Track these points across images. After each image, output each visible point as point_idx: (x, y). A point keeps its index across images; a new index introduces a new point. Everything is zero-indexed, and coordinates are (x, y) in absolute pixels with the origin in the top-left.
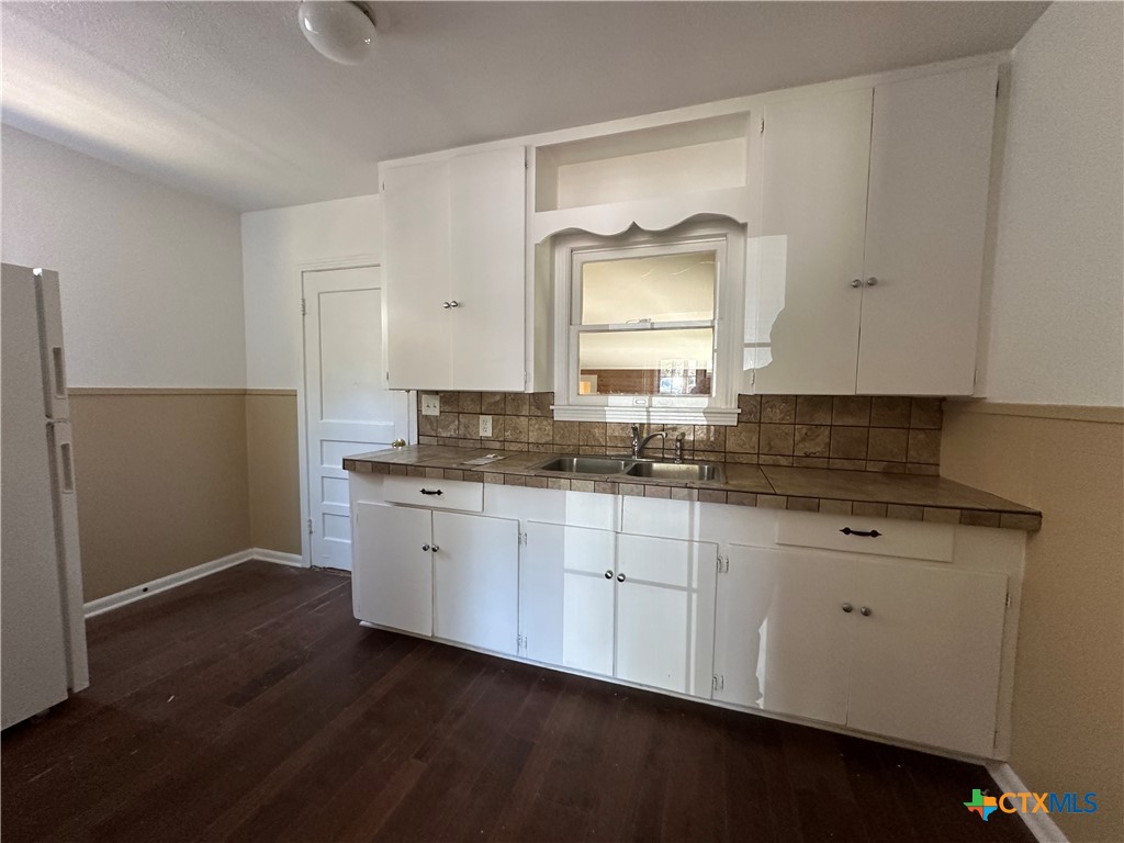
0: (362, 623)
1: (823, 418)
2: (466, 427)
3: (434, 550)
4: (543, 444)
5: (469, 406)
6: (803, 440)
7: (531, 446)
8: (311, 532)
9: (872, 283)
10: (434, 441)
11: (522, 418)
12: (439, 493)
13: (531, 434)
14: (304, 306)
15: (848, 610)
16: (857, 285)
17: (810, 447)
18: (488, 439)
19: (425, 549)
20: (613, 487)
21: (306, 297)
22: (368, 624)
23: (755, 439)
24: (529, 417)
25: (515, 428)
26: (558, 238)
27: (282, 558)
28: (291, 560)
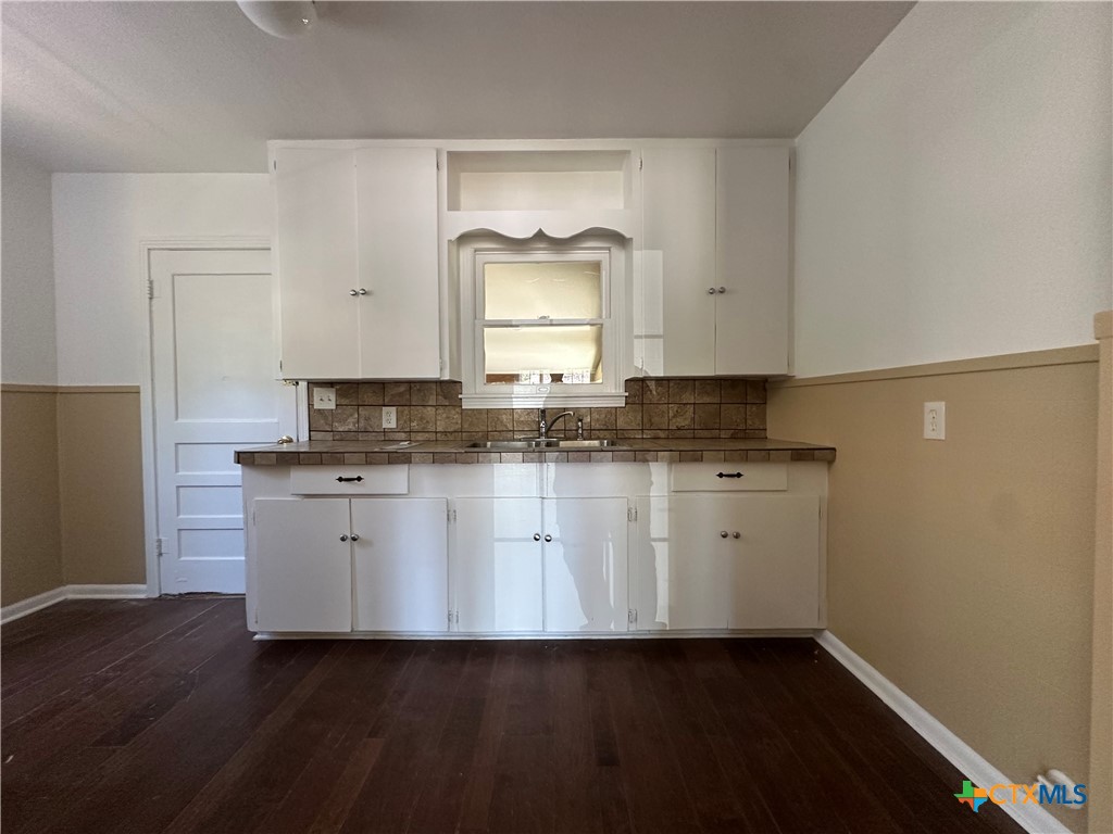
0: (257, 637)
1: (688, 397)
2: (367, 419)
3: (354, 539)
4: (451, 433)
5: (369, 398)
6: (675, 416)
7: (439, 435)
8: (160, 554)
9: (722, 291)
10: (329, 436)
11: (429, 408)
12: (359, 479)
13: (438, 423)
14: (151, 288)
15: (724, 536)
16: (712, 292)
17: (683, 422)
18: (392, 431)
19: (343, 539)
20: (540, 457)
21: (152, 278)
22: (265, 637)
23: (639, 418)
24: (436, 406)
25: (422, 419)
26: (465, 239)
27: (111, 592)
28: (127, 592)
